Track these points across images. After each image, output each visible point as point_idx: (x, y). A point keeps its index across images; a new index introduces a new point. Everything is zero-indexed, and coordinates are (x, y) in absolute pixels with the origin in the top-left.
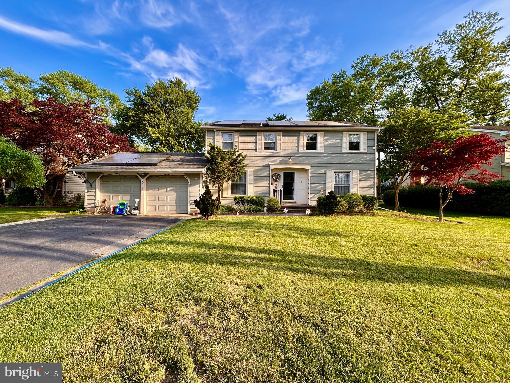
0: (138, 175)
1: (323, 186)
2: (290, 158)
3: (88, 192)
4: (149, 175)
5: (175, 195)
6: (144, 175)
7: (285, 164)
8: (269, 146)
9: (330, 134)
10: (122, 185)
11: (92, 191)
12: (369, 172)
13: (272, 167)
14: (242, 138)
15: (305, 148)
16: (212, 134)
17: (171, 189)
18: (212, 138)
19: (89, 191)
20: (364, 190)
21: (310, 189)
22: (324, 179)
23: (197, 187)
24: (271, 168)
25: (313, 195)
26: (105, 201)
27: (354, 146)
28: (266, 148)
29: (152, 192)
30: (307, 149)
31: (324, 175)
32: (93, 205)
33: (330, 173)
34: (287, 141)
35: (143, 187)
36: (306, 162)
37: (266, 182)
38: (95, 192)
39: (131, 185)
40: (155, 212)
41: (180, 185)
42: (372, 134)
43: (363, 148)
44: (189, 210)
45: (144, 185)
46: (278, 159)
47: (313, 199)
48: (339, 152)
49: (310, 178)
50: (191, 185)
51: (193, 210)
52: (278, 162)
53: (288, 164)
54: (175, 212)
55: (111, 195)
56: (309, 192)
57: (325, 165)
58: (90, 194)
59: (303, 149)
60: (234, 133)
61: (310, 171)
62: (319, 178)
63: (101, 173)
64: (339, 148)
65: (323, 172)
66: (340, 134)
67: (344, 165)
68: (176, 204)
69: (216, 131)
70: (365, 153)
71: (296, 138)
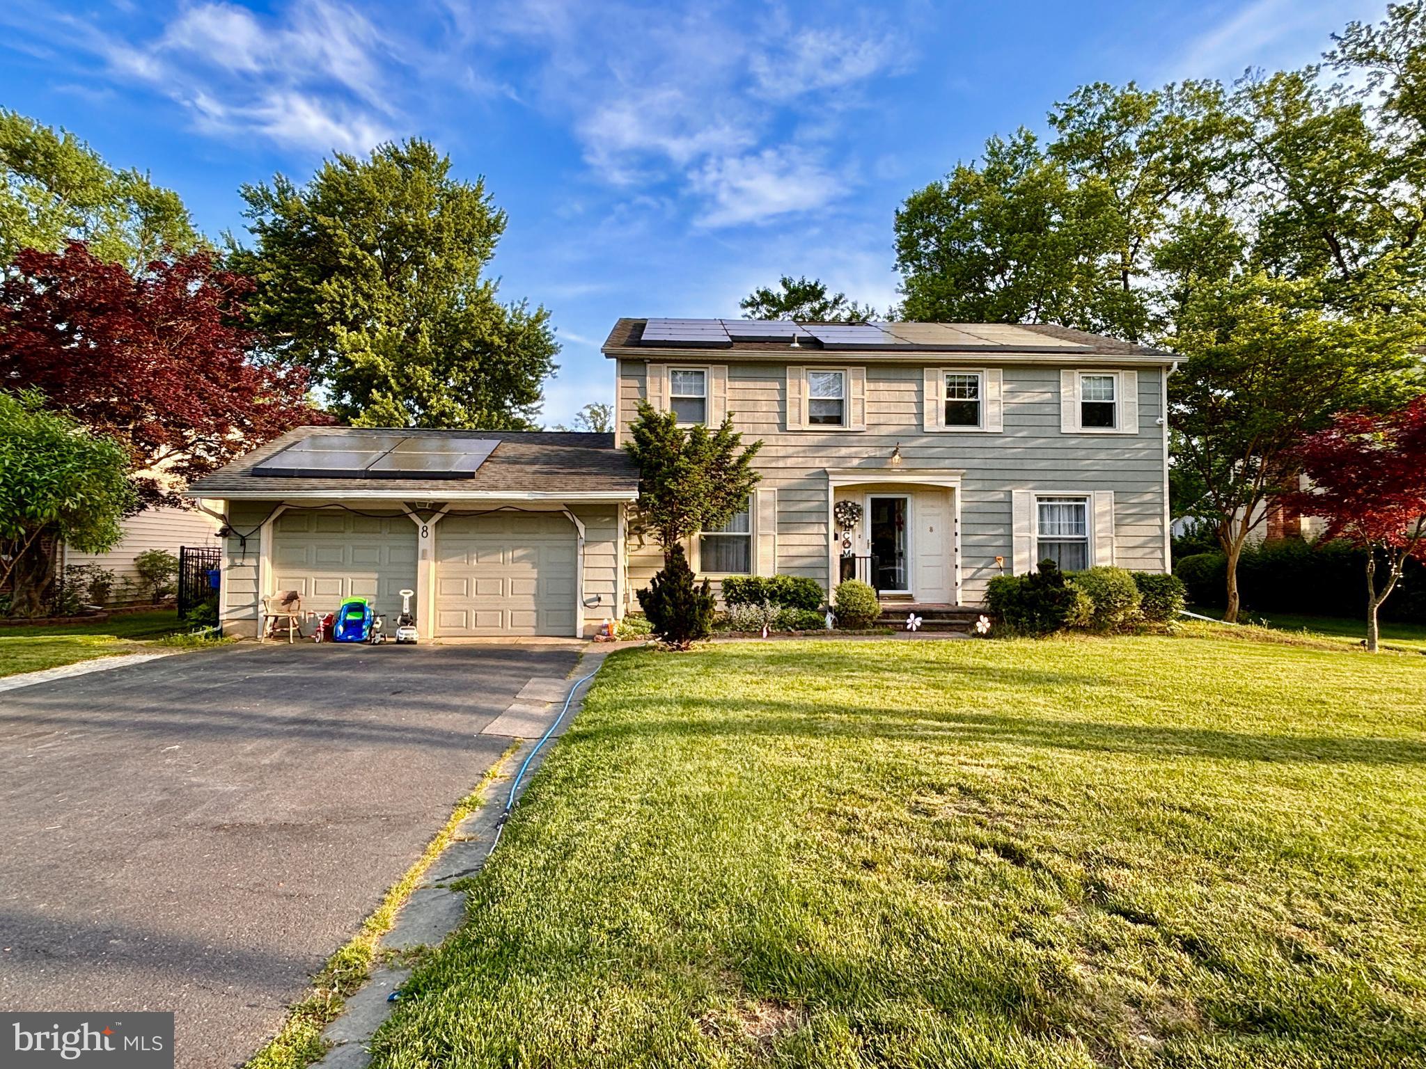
0: (407, 510)
1: (1000, 542)
2: (894, 453)
3: (231, 567)
4: (445, 510)
5: (534, 574)
6: (427, 510)
7: (881, 470)
8: (830, 413)
9: (1023, 375)
10: (350, 542)
11: (246, 562)
12: (1148, 497)
13: (836, 481)
14: (738, 384)
15: (943, 419)
16: (636, 370)
17: (519, 553)
18: (636, 383)
19: (238, 561)
20: (1131, 554)
21: (959, 554)
22: (1004, 518)
23: (607, 547)
24: (832, 485)
25: (969, 572)
26: (292, 598)
27: (1098, 414)
28: (813, 420)
29: (454, 564)
30: (948, 423)
31: (1005, 508)
32: (251, 611)
33: (1024, 500)
34: (885, 396)
35: (424, 551)
36: (947, 463)
37: (815, 529)
38: (257, 568)
39: (386, 544)
40: (463, 631)
41: (549, 542)
42: (1150, 377)
43: (1126, 421)
44: (581, 624)
45: (426, 542)
46: (856, 453)
47: (970, 586)
48: (1051, 432)
49: (958, 516)
50: (588, 543)
51: (594, 623)
52: (855, 462)
53: (889, 471)
54: (532, 631)
55: (312, 576)
56: (959, 561)
57: (1008, 475)
58: (238, 573)
59: (935, 420)
60: (710, 371)
61: (958, 492)
62: (988, 518)
63: (279, 503)
64: (1052, 420)
65: (1001, 496)
66: (1051, 376)
67: (1069, 476)
68: (536, 605)
69: (652, 361)
70: (1133, 437)
71: (914, 387)
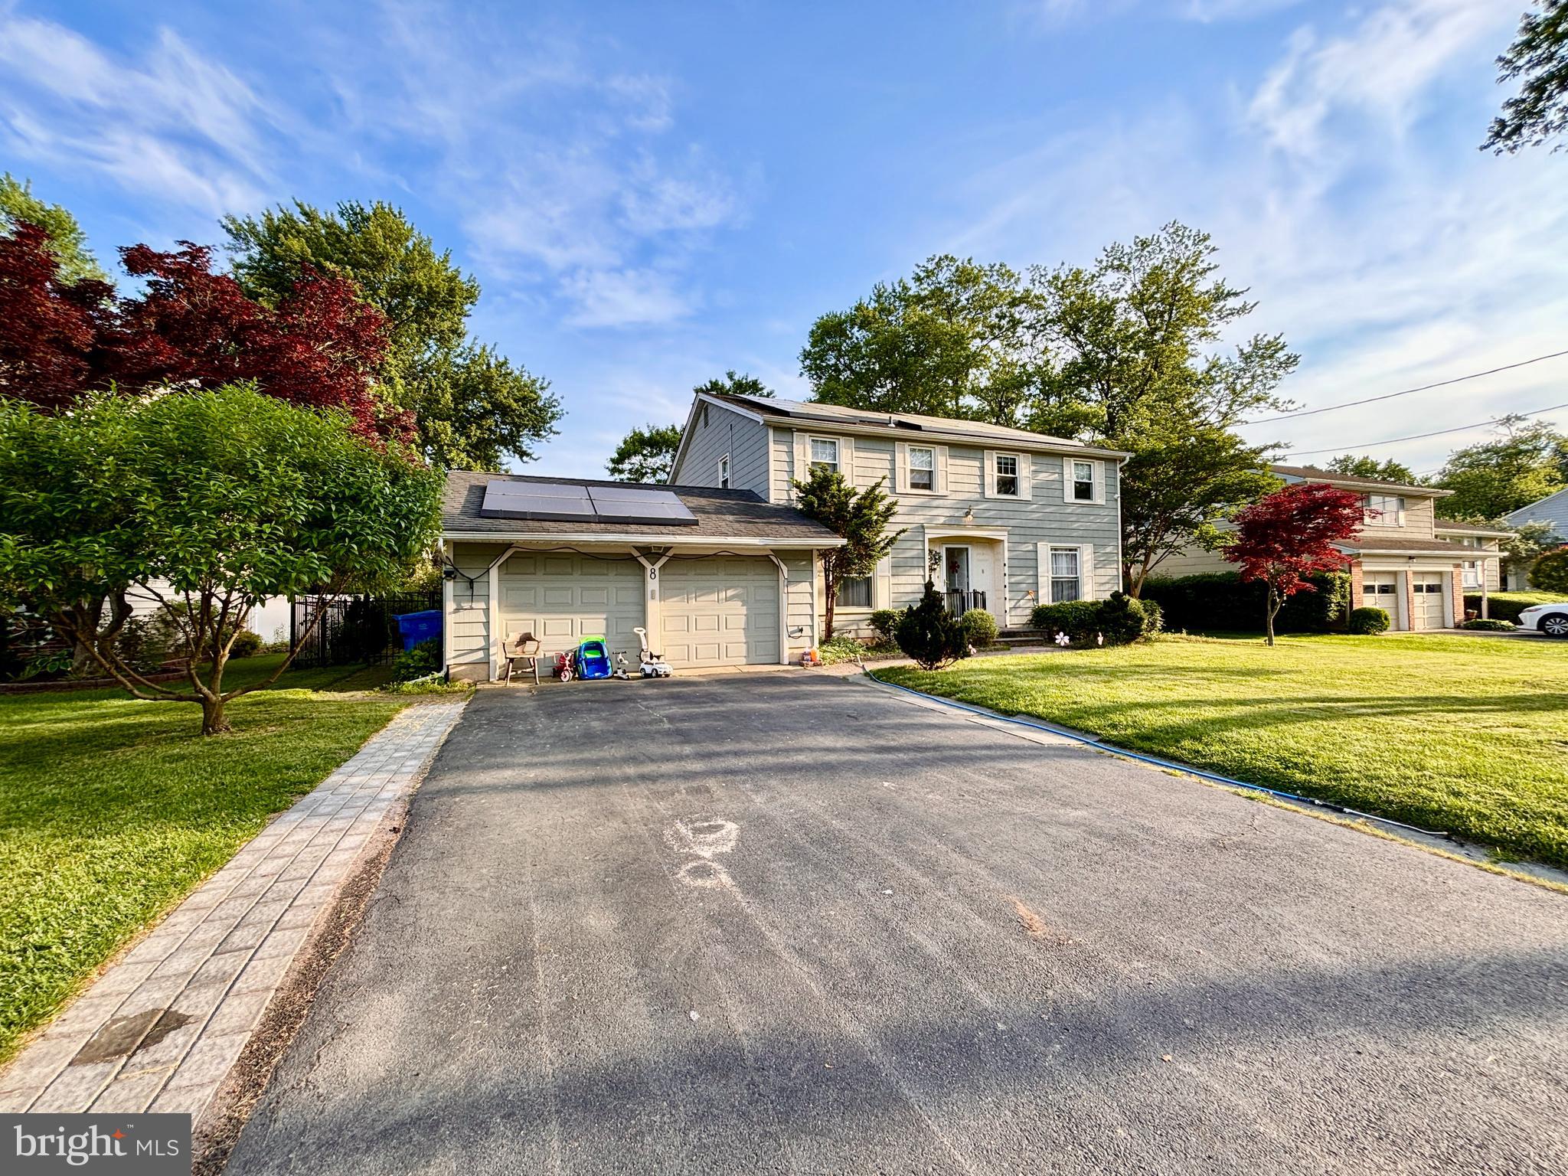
0: (636, 554)
1: (1031, 581)
2: (967, 514)
3: (457, 610)
4: (670, 553)
5: (744, 610)
6: (651, 553)
7: (959, 526)
8: (924, 482)
9: (1045, 460)
10: (576, 585)
11: (474, 605)
12: (1108, 550)
13: (931, 534)
14: (862, 454)
15: (996, 490)
16: (786, 437)
17: (730, 593)
18: (786, 448)
19: (466, 605)
20: (1102, 588)
21: (1007, 589)
22: (1032, 563)
23: (805, 587)
24: (927, 537)
25: (1013, 603)
26: (526, 638)
27: (1083, 491)
28: (914, 486)
29: (675, 605)
30: (999, 492)
31: (1032, 556)
32: (481, 654)
33: (1044, 549)
34: (960, 470)
35: (653, 592)
36: (999, 522)
37: (916, 571)
38: (487, 611)
39: (614, 586)
40: (685, 664)
41: (756, 582)
42: (1111, 466)
43: (1099, 496)
44: (786, 654)
45: (653, 584)
46: (942, 514)
47: (1013, 613)
48: (1058, 501)
49: (1006, 562)
50: (789, 583)
51: (796, 651)
52: (942, 520)
53: (964, 527)
54: (744, 661)
55: (541, 618)
56: (1007, 596)
57: (1035, 532)
58: (463, 616)
59: (992, 492)
60: (842, 442)
61: (1006, 544)
62: (1022, 563)
63: (508, 545)
64: (1058, 493)
65: (1031, 548)
66: (1058, 461)
67: (1066, 533)
68: (746, 637)
69: (799, 430)
70: (1101, 506)
71: (977, 464)
